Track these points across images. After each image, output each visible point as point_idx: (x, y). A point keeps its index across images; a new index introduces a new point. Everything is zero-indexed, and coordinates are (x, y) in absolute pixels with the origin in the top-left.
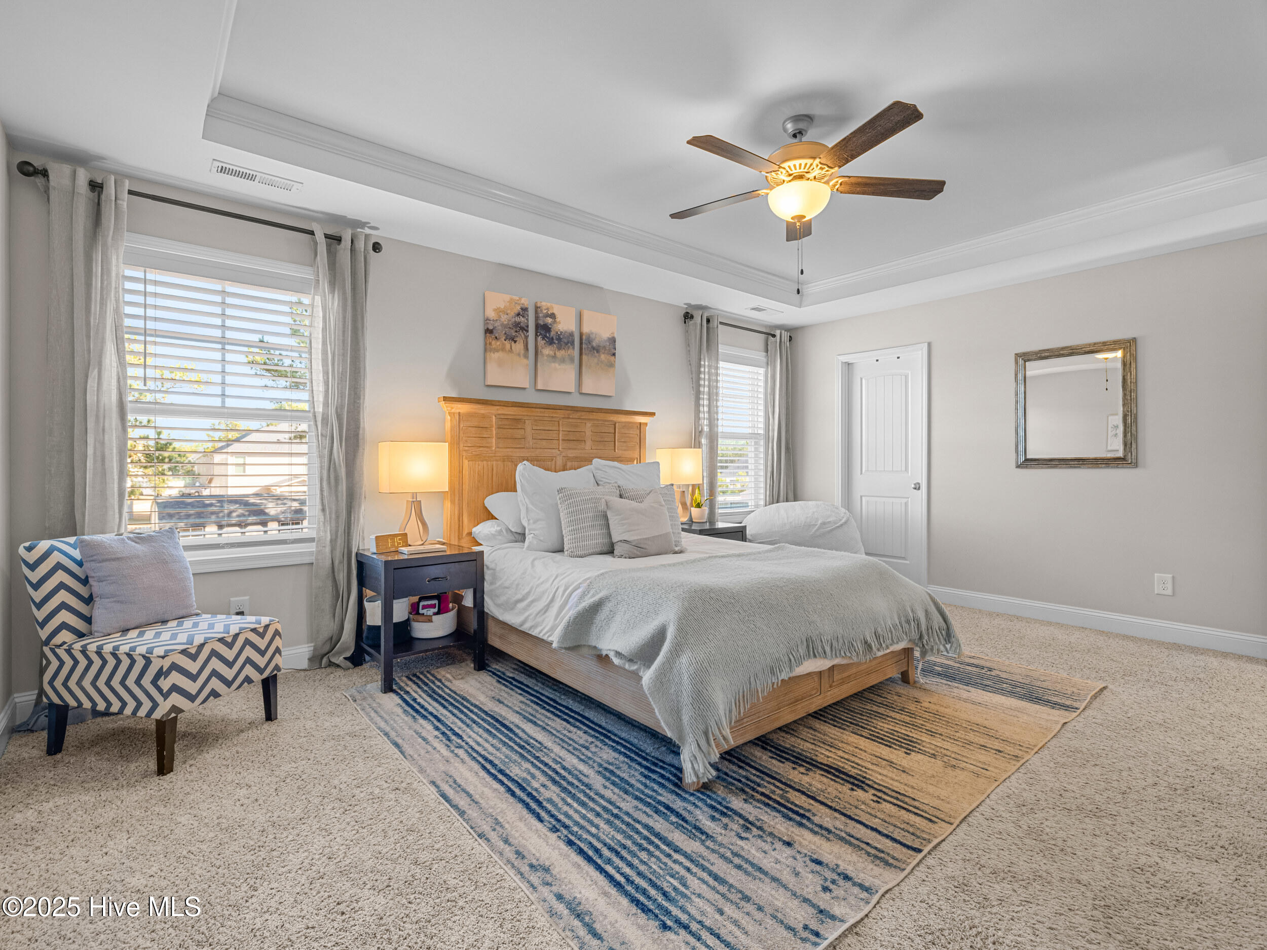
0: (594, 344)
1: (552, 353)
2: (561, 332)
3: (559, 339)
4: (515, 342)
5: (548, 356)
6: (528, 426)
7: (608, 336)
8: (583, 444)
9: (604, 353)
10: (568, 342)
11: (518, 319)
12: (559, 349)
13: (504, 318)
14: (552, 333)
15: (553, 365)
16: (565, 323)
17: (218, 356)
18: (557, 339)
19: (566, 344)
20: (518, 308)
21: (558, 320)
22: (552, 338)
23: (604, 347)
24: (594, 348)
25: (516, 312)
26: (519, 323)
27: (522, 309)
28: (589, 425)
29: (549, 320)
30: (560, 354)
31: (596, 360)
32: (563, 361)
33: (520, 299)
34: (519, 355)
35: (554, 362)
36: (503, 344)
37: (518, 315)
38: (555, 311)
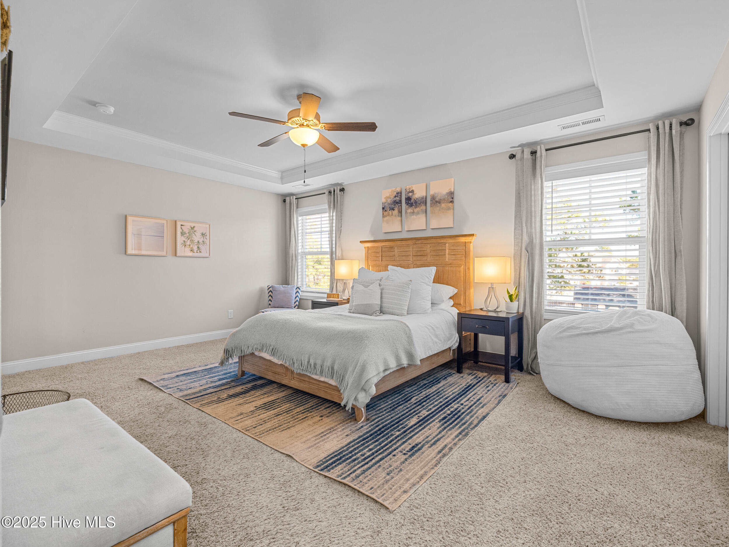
0: (437, 199)
1: (412, 211)
2: (417, 198)
3: (416, 202)
4: (394, 210)
5: (410, 213)
6: (396, 250)
7: (447, 192)
8: (426, 257)
9: (443, 203)
10: (421, 203)
11: (395, 199)
12: (416, 208)
13: (389, 201)
14: (412, 201)
15: (412, 217)
16: (419, 193)
17: (320, 236)
18: (415, 203)
19: (420, 204)
20: (395, 193)
21: (415, 193)
22: (412, 203)
23: (444, 199)
24: (437, 202)
25: (394, 195)
26: (396, 201)
27: (397, 193)
28: (429, 246)
29: (410, 194)
30: (416, 210)
31: (438, 208)
32: (418, 213)
33: (396, 189)
34: (396, 216)
35: (413, 215)
36: (389, 213)
37: (395, 196)
38: (413, 189)
